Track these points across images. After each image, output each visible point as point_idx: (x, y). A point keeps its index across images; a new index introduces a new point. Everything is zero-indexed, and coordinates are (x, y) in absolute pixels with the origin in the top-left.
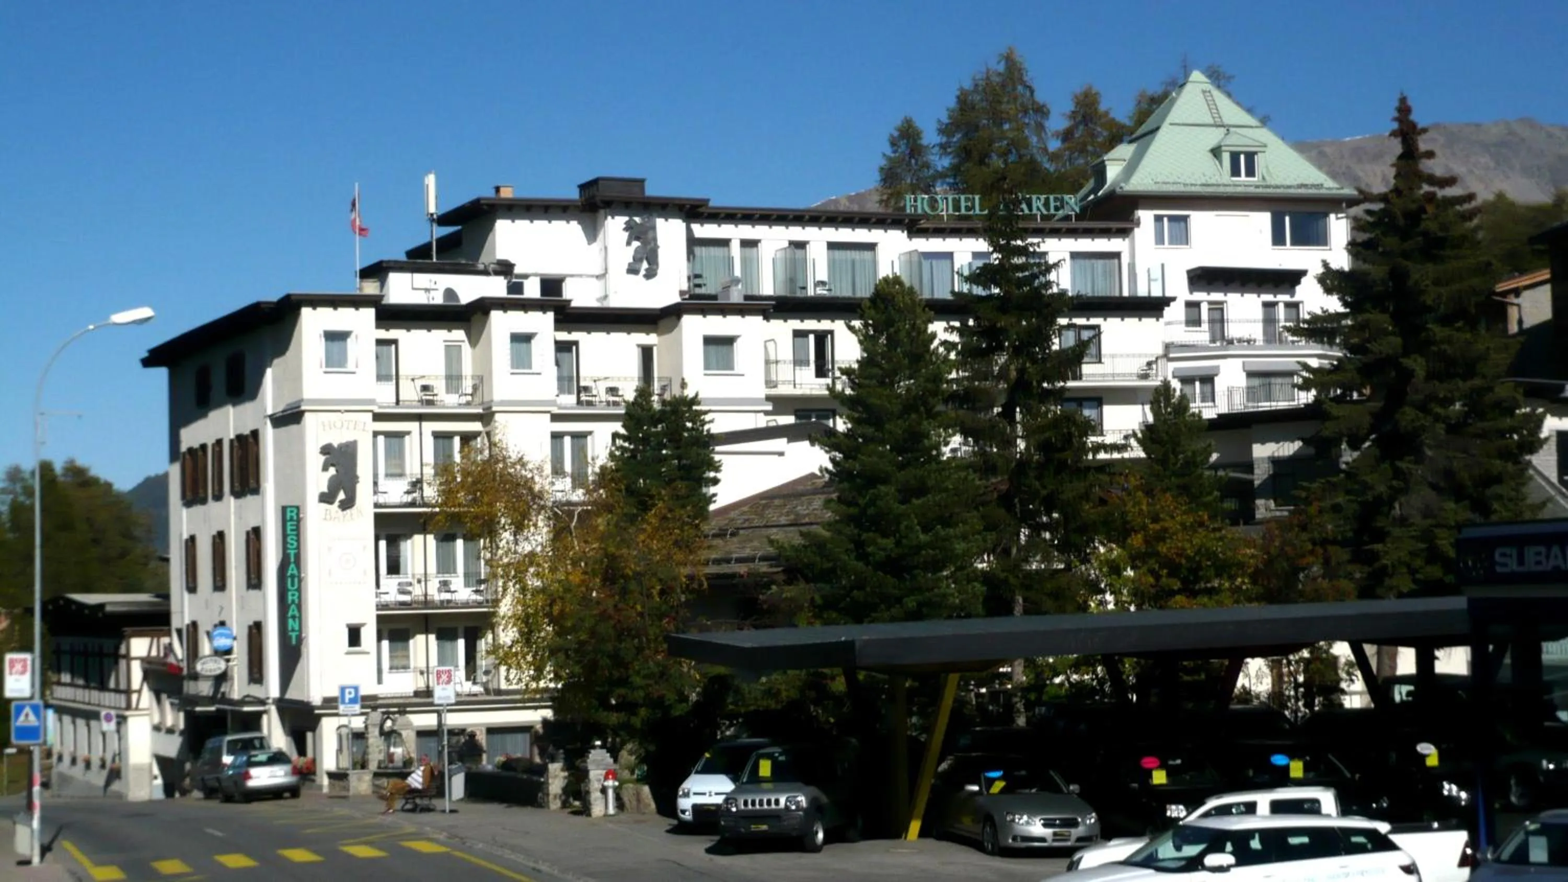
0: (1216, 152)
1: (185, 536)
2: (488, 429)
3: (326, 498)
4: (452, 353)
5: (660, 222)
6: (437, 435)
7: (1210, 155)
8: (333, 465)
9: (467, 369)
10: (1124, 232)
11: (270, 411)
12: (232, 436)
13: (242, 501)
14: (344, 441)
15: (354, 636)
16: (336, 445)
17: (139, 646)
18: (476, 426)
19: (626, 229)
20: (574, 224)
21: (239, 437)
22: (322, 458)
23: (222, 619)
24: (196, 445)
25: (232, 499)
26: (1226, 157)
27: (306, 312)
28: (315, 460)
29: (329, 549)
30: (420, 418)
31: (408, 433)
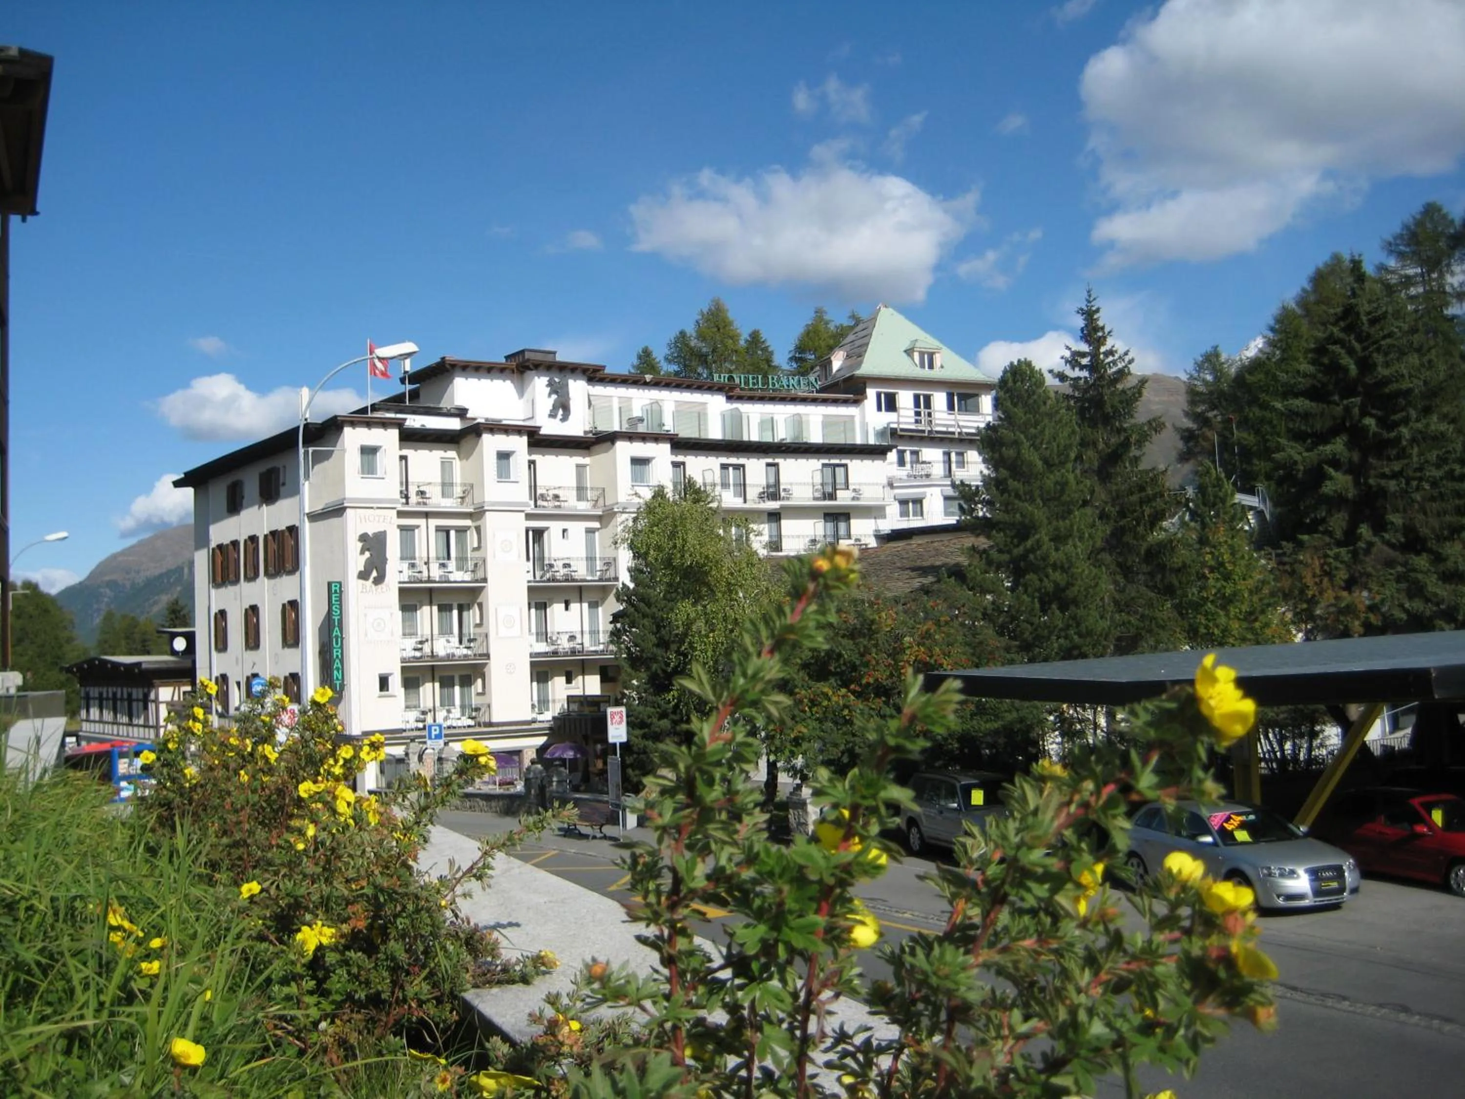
0: (909, 352)
1: (214, 610)
2: (477, 523)
3: (363, 575)
4: (446, 465)
5: (571, 382)
6: (438, 529)
7: (904, 355)
8: (368, 550)
9: (457, 478)
10: (856, 402)
11: (307, 511)
12: (266, 532)
13: (278, 580)
14: (376, 531)
15: (384, 683)
16: (370, 534)
17: (165, 693)
18: (467, 522)
19: (547, 386)
20: (508, 382)
21: (273, 533)
22: (360, 545)
23: (255, 671)
24: (226, 541)
25: (266, 580)
26: (916, 356)
27: (347, 430)
28: (354, 546)
29: (366, 615)
30: (427, 515)
31: (418, 527)
